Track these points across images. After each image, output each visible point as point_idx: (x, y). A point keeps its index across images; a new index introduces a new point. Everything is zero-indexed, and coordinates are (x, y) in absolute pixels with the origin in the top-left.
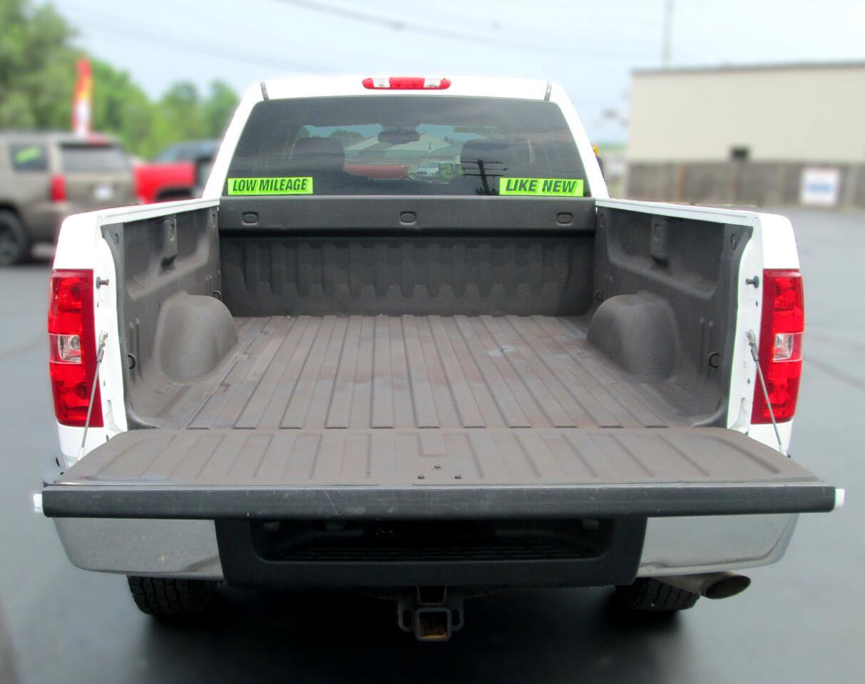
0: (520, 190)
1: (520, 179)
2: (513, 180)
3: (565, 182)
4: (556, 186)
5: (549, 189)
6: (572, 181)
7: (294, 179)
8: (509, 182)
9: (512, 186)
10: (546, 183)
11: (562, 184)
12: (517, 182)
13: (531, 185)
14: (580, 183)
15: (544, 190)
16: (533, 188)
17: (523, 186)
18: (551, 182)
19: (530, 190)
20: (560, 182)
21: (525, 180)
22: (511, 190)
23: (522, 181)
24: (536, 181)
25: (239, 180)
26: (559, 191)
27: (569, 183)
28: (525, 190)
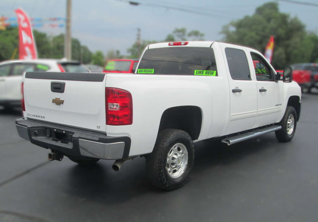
0: (199, 73)
1: (200, 70)
2: (198, 71)
3: (211, 71)
4: (209, 72)
5: (207, 74)
6: (213, 71)
7: (150, 69)
8: (197, 71)
9: (198, 73)
10: (206, 72)
11: (210, 72)
12: (199, 71)
13: (202, 72)
14: (215, 72)
15: (205, 74)
16: (203, 73)
17: (200, 72)
18: (208, 71)
19: (202, 73)
20: (210, 71)
21: (201, 71)
22: (197, 73)
23: (200, 71)
24: (204, 71)
25: (140, 69)
26: (209, 74)
27: (212, 72)
28: (201, 74)
